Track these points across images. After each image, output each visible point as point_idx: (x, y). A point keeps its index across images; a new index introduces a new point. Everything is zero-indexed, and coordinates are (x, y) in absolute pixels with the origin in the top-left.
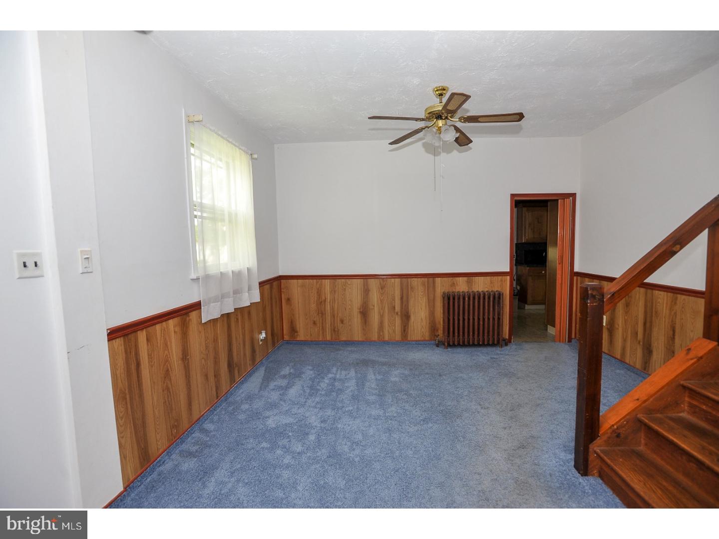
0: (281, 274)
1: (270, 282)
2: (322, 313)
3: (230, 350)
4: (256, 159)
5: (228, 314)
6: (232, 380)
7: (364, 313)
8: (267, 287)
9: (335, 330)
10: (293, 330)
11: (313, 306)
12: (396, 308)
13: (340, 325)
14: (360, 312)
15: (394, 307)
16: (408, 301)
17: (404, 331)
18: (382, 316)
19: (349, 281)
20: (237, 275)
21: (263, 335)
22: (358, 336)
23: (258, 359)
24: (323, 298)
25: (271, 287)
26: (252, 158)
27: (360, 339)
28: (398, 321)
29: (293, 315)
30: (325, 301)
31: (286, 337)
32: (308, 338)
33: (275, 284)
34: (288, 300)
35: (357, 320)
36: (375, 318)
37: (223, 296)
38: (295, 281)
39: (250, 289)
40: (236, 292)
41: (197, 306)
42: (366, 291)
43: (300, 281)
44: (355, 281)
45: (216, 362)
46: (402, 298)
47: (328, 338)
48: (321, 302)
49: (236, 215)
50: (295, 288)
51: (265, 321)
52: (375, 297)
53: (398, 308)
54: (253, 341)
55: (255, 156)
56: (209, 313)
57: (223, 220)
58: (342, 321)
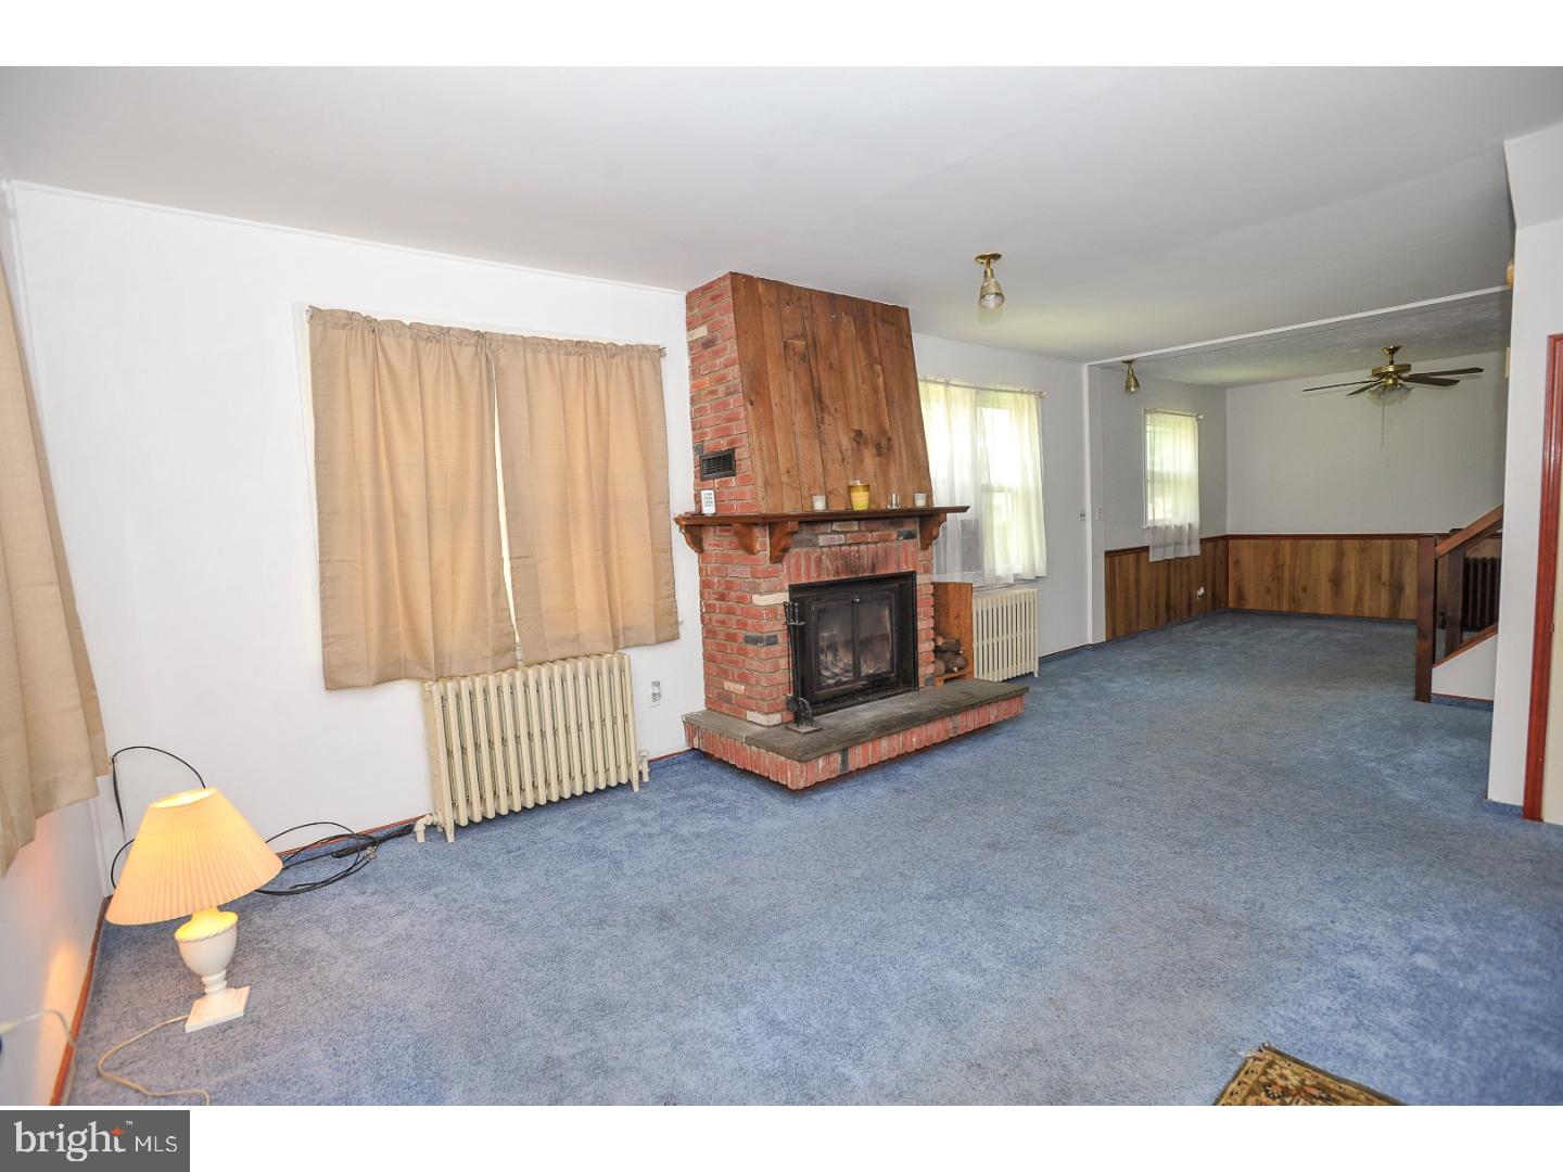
0: (1229, 533)
1: (1215, 540)
2: (1278, 579)
3: (1168, 594)
4: (1201, 420)
5: (1169, 560)
6: (1169, 620)
7: (1336, 581)
8: (1209, 545)
9: (1294, 600)
10: (1241, 597)
11: (1268, 571)
12: (1383, 578)
13: (1301, 595)
14: (1330, 580)
15: (1380, 576)
16: (1401, 569)
17: (1394, 605)
18: (1361, 587)
19: (1317, 542)
20: (1180, 529)
21: (1202, 591)
22: (1325, 607)
23: (1194, 614)
24: (1281, 561)
25: (1216, 546)
26: (1198, 420)
27: (1329, 613)
28: (1384, 594)
29: (1241, 580)
30: (1283, 565)
31: (1231, 605)
32: (1259, 607)
33: (1221, 543)
34: (1237, 562)
35: (1324, 590)
36: (1350, 588)
37: (1166, 545)
38: (1246, 541)
39: (1189, 543)
40: (1178, 544)
41: (1146, 549)
42: (1340, 555)
43: (1252, 541)
44: (1324, 542)
45: (1157, 595)
46: (1392, 564)
47: (1285, 608)
48: (1278, 567)
49: (1180, 474)
50: (1246, 551)
51: (1205, 579)
52: (1352, 562)
53: (1385, 577)
54: (1190, 597)
55: (1201, 417)
56: (1155, 556)
57: (1169, 481)
58: (1305, 590)
